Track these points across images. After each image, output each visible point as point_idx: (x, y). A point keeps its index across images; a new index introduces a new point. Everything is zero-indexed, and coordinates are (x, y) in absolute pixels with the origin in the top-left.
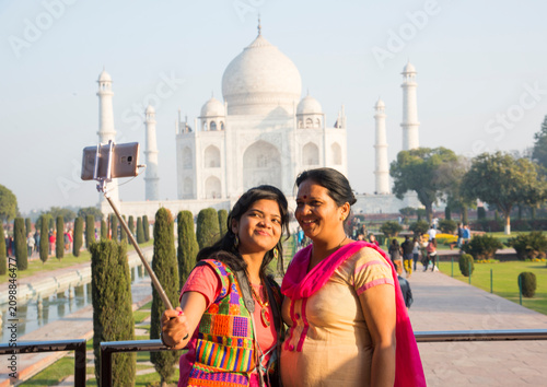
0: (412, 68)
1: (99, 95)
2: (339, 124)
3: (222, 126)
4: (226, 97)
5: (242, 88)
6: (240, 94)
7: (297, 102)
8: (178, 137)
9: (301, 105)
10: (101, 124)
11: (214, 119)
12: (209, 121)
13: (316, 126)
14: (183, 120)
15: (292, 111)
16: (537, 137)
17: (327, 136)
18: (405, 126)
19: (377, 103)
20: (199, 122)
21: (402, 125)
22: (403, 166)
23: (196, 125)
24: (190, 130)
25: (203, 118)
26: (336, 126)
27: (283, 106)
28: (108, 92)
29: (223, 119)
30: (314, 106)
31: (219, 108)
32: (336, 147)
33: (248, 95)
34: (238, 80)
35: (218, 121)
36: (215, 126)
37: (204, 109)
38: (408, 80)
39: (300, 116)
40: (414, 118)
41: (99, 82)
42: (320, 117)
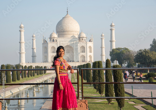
0: (113, 24)
1: (20, 31)
2: (91, 41)
3: (56, 41)
4: (57, 32)
5: (62, 29)
6: (62, 31)
7: (79, 34)
8: (43, 44)
9: (80, 35)
10: (20, 40)
11: (54, 39)
12: (52, 39)
13: (84, 41)
14: (44, 39)
15: (77, 37)
16: (151, 45)
17: (87, 44)
18: (111, 41)
19: (102, 35)
20: (49, 39)
21: (110, 41)
22: (114, 53)
23: (48, 40)
24: (46, 42)
25: (50, 38)
26: (90, 41)
27: (74, 35)
28: (23, 30)
29: (56, 39)
30: (84, 35)
31: (55, 35)
32: (90, 47)
33: (64, 31)
34: (61, 27)
35: (55, 39)
36: (54, 41)
37: (51, 35)
38: (112, 28)
39: (79, 38)
40: (114, 39)
41: (20, 27)
42: (85, 38)
